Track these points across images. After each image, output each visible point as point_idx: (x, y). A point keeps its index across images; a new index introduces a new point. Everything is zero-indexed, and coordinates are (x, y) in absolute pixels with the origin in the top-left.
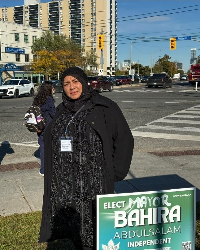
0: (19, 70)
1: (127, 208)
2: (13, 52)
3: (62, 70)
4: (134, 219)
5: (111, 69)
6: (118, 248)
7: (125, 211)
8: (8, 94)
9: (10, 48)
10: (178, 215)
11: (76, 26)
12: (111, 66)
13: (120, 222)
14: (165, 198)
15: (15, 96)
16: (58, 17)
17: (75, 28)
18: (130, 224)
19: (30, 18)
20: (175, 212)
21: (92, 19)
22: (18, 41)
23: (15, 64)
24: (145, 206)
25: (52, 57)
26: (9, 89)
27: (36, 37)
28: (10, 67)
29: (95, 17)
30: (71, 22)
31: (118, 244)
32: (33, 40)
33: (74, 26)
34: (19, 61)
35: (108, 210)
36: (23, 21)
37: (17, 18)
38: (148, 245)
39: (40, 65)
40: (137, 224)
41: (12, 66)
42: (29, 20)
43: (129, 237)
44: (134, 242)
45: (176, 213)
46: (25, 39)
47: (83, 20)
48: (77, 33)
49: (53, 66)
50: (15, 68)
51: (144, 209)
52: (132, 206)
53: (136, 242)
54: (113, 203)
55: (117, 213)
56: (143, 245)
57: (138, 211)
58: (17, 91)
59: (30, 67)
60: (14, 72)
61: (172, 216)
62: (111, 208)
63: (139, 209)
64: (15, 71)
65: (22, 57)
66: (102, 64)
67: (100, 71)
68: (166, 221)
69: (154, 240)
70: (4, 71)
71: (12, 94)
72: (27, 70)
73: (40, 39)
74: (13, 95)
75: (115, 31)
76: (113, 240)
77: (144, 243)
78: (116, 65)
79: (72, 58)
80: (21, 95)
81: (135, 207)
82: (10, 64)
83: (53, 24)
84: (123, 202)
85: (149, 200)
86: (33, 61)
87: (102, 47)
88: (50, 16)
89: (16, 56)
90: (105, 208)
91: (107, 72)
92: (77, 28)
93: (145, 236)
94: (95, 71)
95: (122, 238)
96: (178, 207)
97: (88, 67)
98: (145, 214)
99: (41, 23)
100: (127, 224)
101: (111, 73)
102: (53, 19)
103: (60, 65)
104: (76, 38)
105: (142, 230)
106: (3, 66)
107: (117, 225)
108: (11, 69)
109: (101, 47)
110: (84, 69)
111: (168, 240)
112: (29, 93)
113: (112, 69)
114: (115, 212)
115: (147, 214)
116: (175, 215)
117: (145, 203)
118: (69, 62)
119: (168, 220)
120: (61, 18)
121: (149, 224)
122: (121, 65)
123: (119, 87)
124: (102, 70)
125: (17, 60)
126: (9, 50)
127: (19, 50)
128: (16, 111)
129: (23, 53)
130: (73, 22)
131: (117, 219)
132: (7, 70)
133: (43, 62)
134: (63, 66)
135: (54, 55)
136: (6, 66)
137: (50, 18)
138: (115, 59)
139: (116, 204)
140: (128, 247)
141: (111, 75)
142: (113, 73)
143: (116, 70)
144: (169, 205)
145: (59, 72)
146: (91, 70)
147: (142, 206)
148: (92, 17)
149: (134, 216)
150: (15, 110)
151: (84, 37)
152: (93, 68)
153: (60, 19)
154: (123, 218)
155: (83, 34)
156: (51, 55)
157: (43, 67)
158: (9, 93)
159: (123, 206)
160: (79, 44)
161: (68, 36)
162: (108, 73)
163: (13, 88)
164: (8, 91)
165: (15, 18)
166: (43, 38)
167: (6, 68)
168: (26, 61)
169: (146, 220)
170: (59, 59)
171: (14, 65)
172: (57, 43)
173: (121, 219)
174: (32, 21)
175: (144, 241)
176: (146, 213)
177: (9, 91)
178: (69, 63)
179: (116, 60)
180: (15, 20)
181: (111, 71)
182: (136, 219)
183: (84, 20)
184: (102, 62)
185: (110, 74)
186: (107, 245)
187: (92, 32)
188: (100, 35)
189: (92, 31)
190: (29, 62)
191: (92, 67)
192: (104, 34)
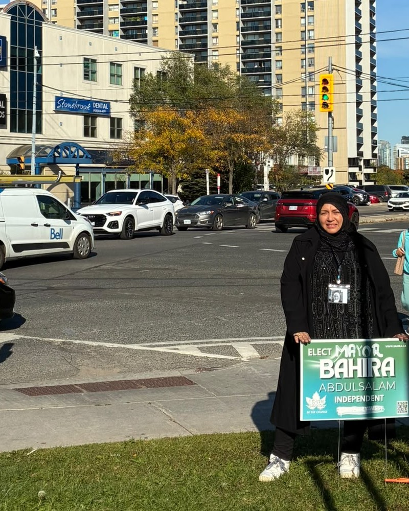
0: (93, 163)
1: (333, 357)
2: (76, 109)
3: (217, 165)
4: (341, 370)
5: (362, 163)
6: (325, 402)
7: (332, 360)
8: (105, 227)
9: (68, 100)
10: (391, 368)
11: (257, 38)
12: (360, 154)
13: (326, 372)
14: (376, 348)
15: (124, 235)
16: (206, 10)
17: (253, 42)
18: (337, 376)
19: (122, 11)
20: (388, 364)
21: (305, 17)
22: (93, 80)
23: (83, 145)
24: (354, 356)
25: (189, 128)
26: (109, 214)
27: (143, 70)
28: (68, 152)
29: (311, 13)
30: (241, 25)
31: (324, 399)
32: (136, 79)
33: (250, 39)
34: (93, 135)
35: (312, 358)
36: (102, 18)
37: (86, 10)
38: (357, 401)
39: (154, 149)
40: (345, 376)
41: (73, 149)
42: (119, 15)
43: (336, 391)
44: (341, 397)
45: (389, 366)
46: (112, 75)
47: (277, 20)
48: (259, 56)
49: (190, 154)
50: (81, 157)
51: (352, 359)
52: (339, 354)
53: (344, 397)
54: (318, 349)
55: (322, 361)
56: (353, 401)
57: (346, 360)
58: (130, 219)
59: (124, 152)
60: (77, 167)
61: (384, 369)
62: (316, 355)
63: (348, 358)
64: (80, 165)
65: (103, 125)
66: (331, 152)
67: (327, 172)
68: (377, 374)
69: (364, 396)
70: (49, 165)
71: (117, 227)
72: (114, 164)
73: (154, 74)
74: (119, 230)
75: (372, 67)
76: (318, 393)
77: (353, 399)
78: (376, 151)
79: (245, 132)
80: (140, 230)
81: (343, 356)
82: (67, 146)
83: (191, 29)
84: (329, 349)
85: (359, 349)
86: (133, 136)
87: (332, 108)
88: (181, 6)
89: (86, 123)
90: (309, 355)
91: (350, 173)
92: (260, 42)
93: (354, 390)
94: (314, 169)
95: (328, 391)
96: (391, 360)
97: (293, 157)
98: (354, 365)
99: (154, 26)
100: (334, 375)
101: (361, 177)
102: (190, 15)
103: (213, 149)
104: (257, 70)
105: (350, 384)
106: (48, 151)
107: (323, 375)
108: (71, 159)
109: (328, 106)
110: (281, 162)
111: (380, 397)
112: (161, 226)
113: (364, 164)
114: (321, 360)
115: (356, 365)
116: (388, 369)
117: (354, 352)
118: (236, 143)
119: (380, 373)
120: (215, 14)
121: (358, 377)
122: (392, 151)
123: (381, 220)
124: (330, 169)
125: (86, 134)
126: (66, 105)
127: (95, 105)
128: (106, 277)
129: (107, 114)
130: (250, 25)
131: (323, 369)
132: (57, 161)
133: (161, 142)
134: (221, 154)
135: (194, 122)
136: (55, 151)
137: (182, 13)
138: (373, 135)
139: (321, 350)
140: (335, 402)
141: (360, 182)
142: (368, 177)
143: (375, 168)
144: (381, 356)
145: (208, 171)
146: (301, 166)
147: (350, 356)
148: (303, 15)
149: (341, 366)
150: (102, 272)
151: (281, 68)
152: (306, 161)
153: (211, 18)
154: (329, 368)
155: (277, 61)
156: (186, 121)
157: (163, 156)
158: (109, 226)
159: (329, 354)
160: (264, 88)
161: (233, 68)
162: (353, 177)
163: (121, 212)
164: (106, 219)
165: (78, 10)
166: (164, 74)
167: (56, 154)
168: (112, 135)
169: (355, 371)
170: (209, 133)
171: (79, 148)
172: (204, 90)
173: (327, 368)
174: (128, 20)
175: (353, 397)
176: (355, 363)
177: (110, 219)
178: (236, 145)
179: (376, 138)
180: (78, 14)
181: (360, 169)
182: (344, 370)
183: (279, 21)
184: (332, 147)
185: (359, 178)
186: (312, 398)
187: (303, 57)
188: (326, 75)
189: (304, 53)
190: (121, 141)
191: (303, 156)
192: (334, 71)
